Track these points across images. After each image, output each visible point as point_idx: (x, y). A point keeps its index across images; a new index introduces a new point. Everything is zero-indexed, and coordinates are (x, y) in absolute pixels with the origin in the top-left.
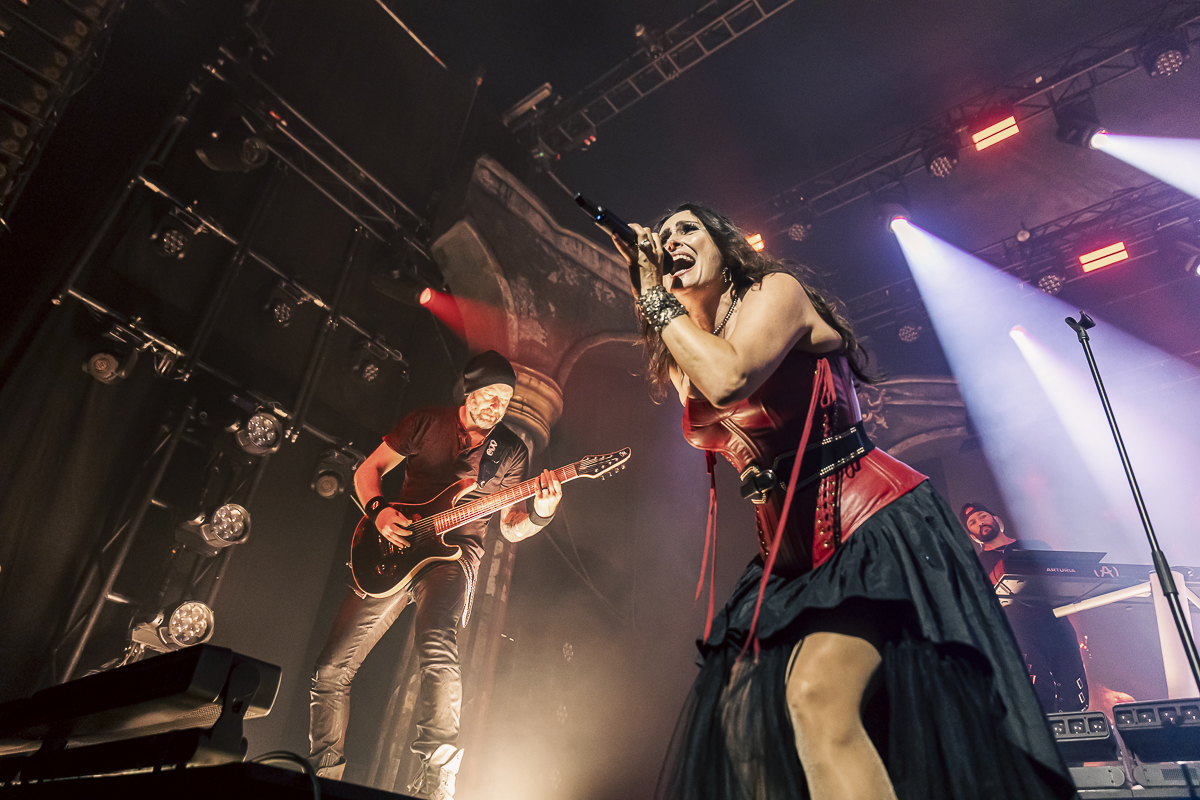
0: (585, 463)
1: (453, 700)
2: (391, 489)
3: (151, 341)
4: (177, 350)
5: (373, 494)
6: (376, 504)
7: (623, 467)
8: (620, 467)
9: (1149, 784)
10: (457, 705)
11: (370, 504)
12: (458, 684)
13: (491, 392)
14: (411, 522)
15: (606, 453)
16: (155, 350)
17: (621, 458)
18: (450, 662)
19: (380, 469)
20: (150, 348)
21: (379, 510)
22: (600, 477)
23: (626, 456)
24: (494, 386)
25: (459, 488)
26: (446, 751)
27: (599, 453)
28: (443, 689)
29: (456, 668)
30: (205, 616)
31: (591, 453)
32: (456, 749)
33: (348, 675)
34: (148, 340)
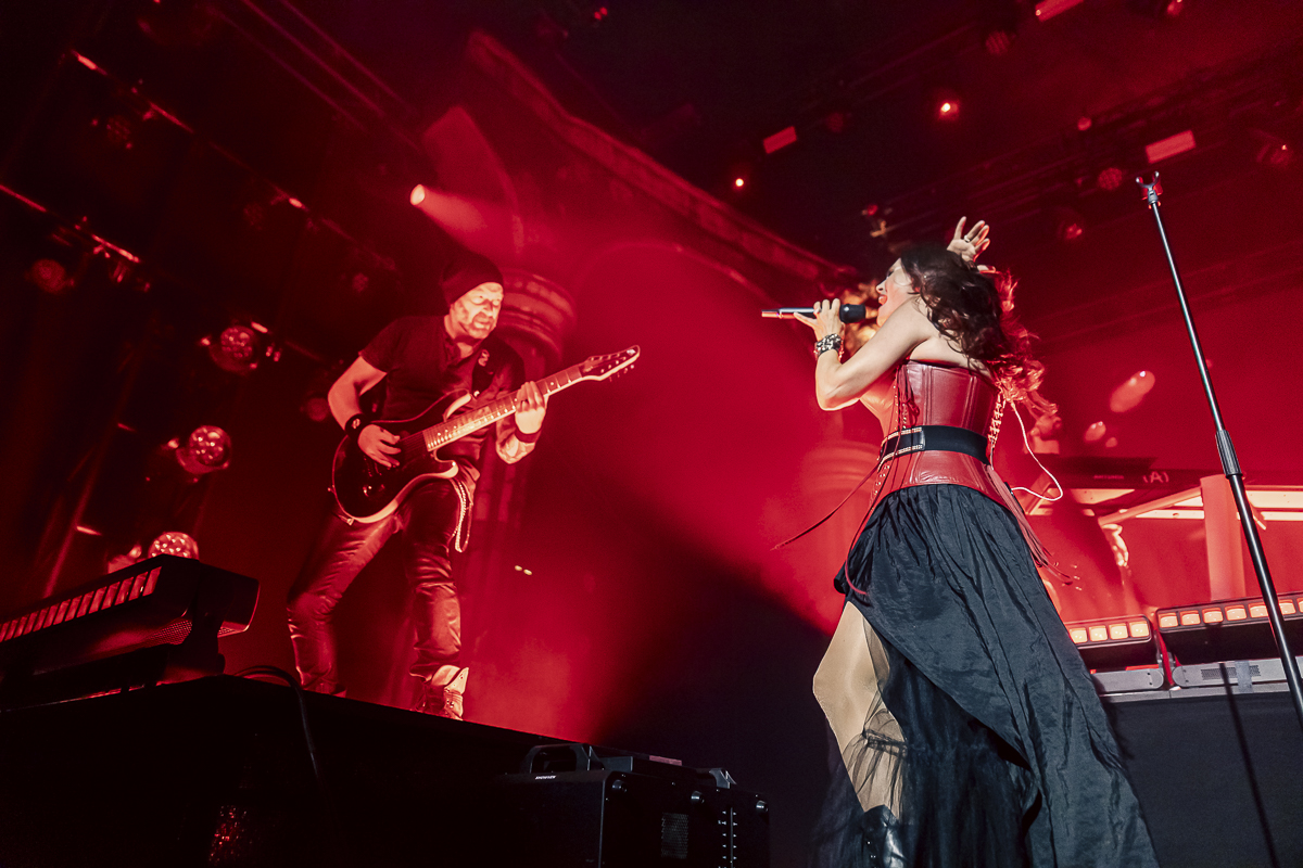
0: (589, 365)
1: (451, 619)
2: (370, 406)
3: (101, 245)
4: (134, 255)
5: (352, 412)
6: (356, 423)
7: (632, 367)
8: (628, 366)
9: (1188, 685)
10: (456, 622)
11: (350, 423)
12: (455, 601)
13: (480, 294)
14: (397, 438)
15: (614, 351)
16: (107, 255)
17: (629, 357)
18: (442, 579)
19: (358, 386)
20: (101, 254)
21: (360, 428)
22: (607, 379)
23: (634, 355)
24: (482, 287)
25: (452, 400)
26: (447, 672)
27: (605, 353)
28: (436, 609)
29: (451, 584)
30: (188, 546)
31: (596, 354)
32: (458, 669)
33: (327, 603)
34: (98, 244)
